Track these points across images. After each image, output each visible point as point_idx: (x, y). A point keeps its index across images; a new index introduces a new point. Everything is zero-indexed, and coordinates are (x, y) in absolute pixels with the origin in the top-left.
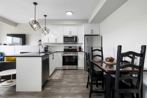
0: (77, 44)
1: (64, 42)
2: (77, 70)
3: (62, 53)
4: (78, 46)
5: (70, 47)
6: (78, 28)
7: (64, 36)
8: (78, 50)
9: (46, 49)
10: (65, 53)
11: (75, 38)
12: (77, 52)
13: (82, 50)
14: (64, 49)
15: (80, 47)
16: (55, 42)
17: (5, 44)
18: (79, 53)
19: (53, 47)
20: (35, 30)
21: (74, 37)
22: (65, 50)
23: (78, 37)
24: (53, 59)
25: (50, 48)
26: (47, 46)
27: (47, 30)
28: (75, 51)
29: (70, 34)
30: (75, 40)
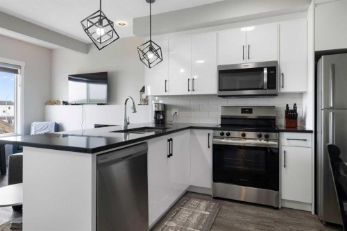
0: (275, 95)
1: (220, 90)
2: (277, 208)
3: (211, 132)
4: (280, 104)
5: (244, 110)
6: (279, 27)
7: (219, 66)
8: (282, 122)
9: (161, 117)
10: (222, 134)
11: (265, 71)
12: (279, 131)
13: (303, 121)
14: (223, 118)
15: (291, 108)
16: (186, 93)
17: (65, 103)
18: (286, 135)
19: (182, 108)
20: (100, 46)
21: (262, 69)
22: (226, 122)
23: (283, 68)
24: (170, 155)
25: (173, 112)
26: (165, 106)
27: (156, 48)
28: (266, 125)
29: (246, 55)
30: (265, 79)
